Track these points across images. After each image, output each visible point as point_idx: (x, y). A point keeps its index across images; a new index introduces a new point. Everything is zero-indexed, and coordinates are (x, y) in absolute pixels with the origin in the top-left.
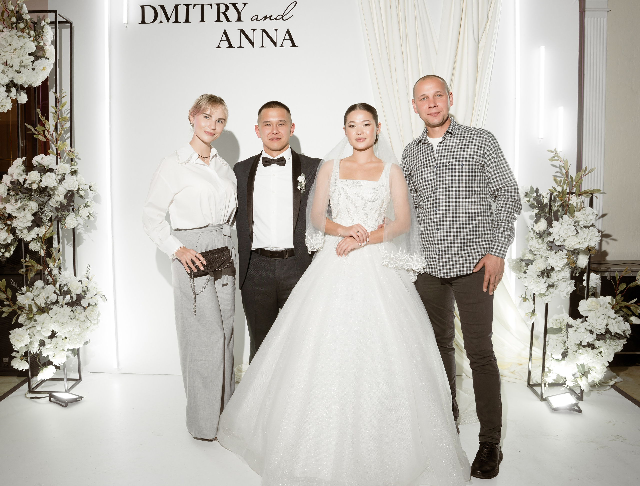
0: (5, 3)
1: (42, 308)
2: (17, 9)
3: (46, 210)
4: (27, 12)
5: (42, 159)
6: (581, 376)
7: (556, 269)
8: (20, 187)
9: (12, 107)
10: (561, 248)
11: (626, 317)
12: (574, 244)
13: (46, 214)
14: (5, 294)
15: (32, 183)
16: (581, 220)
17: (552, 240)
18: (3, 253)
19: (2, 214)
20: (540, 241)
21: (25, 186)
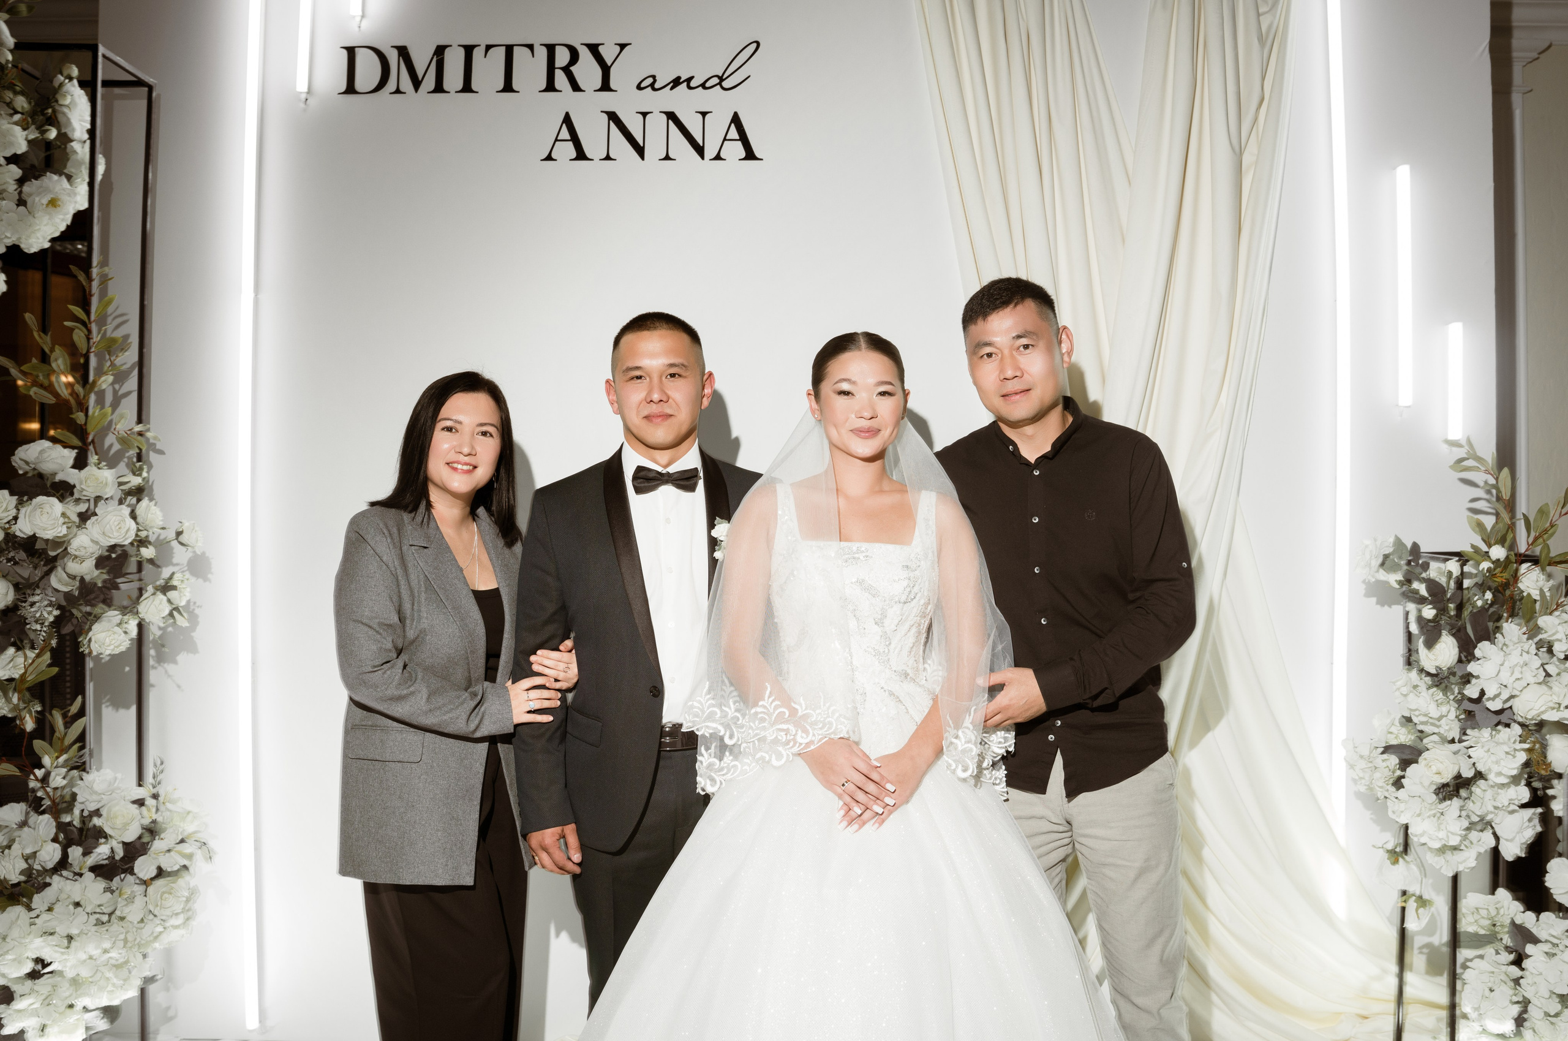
7: (1491, 777)
10: (1502, 718)
12: (1543, 709)
16: (1560, 641)
17: (1475, 695)
20: (1440, 695)
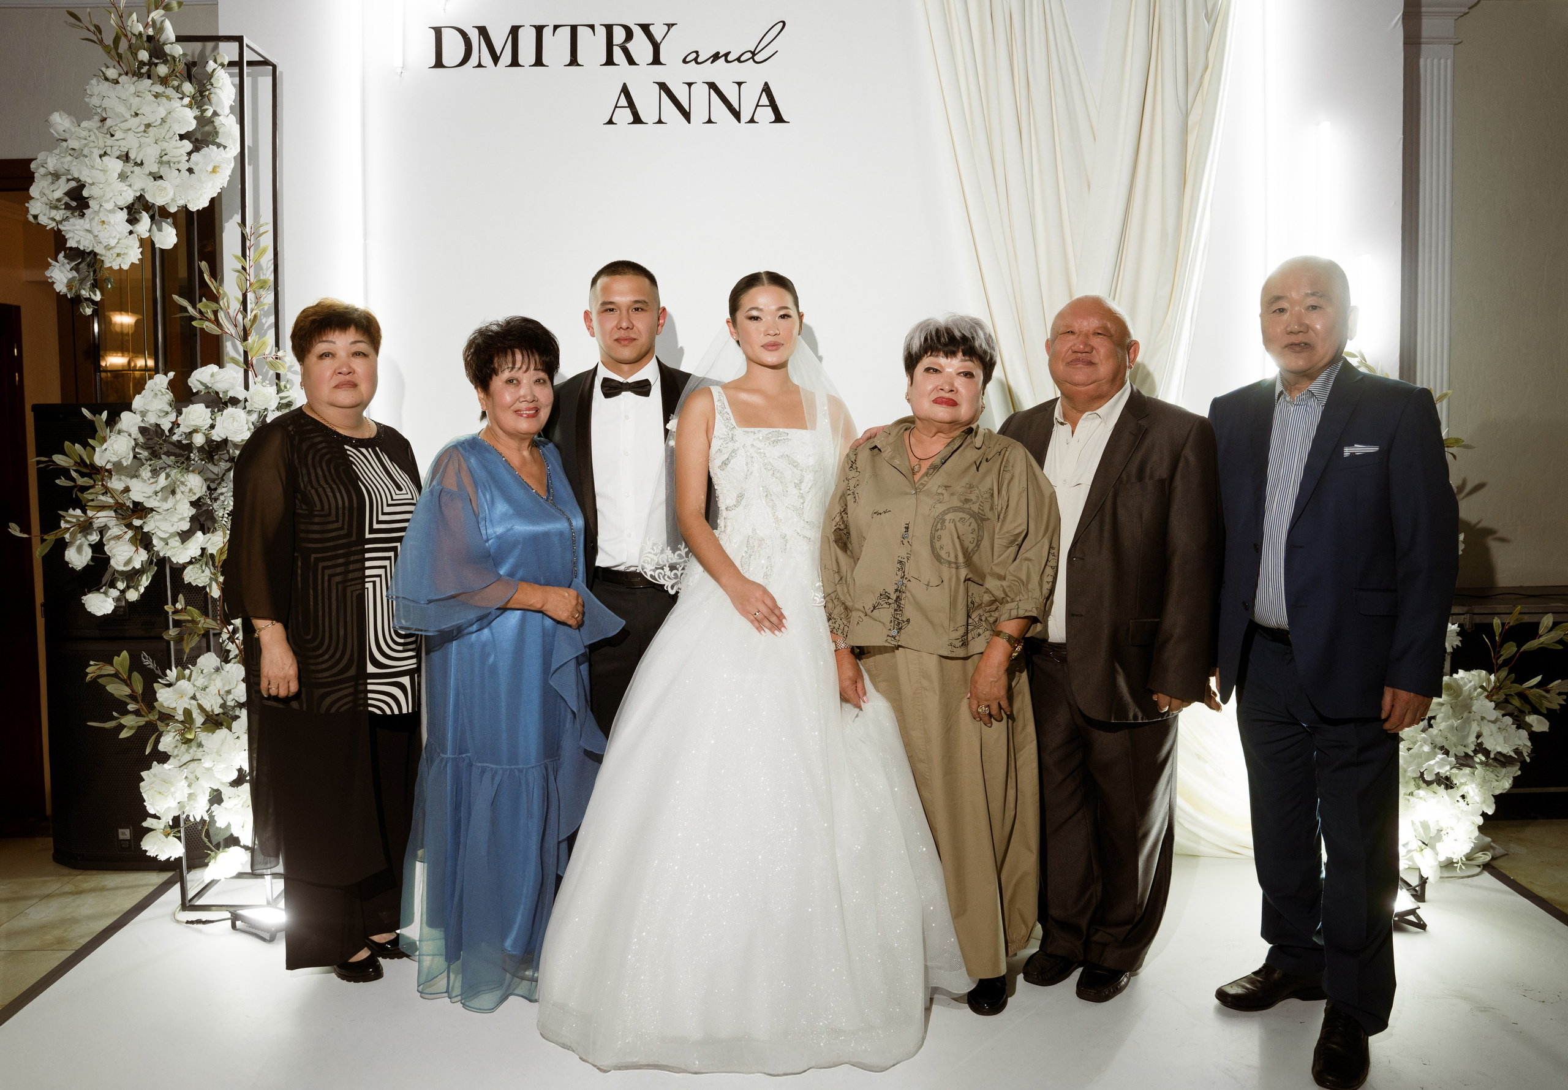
0: (121, 17)
1: (216, 718)
2: (151, 32)
3: (222, 494)
4: (173, 38)
5: (212, 375)
6: (1420, 847)
8: (161, 442)
9: (140, 257)
11: (1517, 716)
13: (224, 502)
14: (127, 685)
15: (191, 433)
18: (123, 592)
19: (120, 501)
21: (175, 438)
